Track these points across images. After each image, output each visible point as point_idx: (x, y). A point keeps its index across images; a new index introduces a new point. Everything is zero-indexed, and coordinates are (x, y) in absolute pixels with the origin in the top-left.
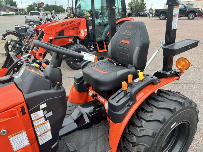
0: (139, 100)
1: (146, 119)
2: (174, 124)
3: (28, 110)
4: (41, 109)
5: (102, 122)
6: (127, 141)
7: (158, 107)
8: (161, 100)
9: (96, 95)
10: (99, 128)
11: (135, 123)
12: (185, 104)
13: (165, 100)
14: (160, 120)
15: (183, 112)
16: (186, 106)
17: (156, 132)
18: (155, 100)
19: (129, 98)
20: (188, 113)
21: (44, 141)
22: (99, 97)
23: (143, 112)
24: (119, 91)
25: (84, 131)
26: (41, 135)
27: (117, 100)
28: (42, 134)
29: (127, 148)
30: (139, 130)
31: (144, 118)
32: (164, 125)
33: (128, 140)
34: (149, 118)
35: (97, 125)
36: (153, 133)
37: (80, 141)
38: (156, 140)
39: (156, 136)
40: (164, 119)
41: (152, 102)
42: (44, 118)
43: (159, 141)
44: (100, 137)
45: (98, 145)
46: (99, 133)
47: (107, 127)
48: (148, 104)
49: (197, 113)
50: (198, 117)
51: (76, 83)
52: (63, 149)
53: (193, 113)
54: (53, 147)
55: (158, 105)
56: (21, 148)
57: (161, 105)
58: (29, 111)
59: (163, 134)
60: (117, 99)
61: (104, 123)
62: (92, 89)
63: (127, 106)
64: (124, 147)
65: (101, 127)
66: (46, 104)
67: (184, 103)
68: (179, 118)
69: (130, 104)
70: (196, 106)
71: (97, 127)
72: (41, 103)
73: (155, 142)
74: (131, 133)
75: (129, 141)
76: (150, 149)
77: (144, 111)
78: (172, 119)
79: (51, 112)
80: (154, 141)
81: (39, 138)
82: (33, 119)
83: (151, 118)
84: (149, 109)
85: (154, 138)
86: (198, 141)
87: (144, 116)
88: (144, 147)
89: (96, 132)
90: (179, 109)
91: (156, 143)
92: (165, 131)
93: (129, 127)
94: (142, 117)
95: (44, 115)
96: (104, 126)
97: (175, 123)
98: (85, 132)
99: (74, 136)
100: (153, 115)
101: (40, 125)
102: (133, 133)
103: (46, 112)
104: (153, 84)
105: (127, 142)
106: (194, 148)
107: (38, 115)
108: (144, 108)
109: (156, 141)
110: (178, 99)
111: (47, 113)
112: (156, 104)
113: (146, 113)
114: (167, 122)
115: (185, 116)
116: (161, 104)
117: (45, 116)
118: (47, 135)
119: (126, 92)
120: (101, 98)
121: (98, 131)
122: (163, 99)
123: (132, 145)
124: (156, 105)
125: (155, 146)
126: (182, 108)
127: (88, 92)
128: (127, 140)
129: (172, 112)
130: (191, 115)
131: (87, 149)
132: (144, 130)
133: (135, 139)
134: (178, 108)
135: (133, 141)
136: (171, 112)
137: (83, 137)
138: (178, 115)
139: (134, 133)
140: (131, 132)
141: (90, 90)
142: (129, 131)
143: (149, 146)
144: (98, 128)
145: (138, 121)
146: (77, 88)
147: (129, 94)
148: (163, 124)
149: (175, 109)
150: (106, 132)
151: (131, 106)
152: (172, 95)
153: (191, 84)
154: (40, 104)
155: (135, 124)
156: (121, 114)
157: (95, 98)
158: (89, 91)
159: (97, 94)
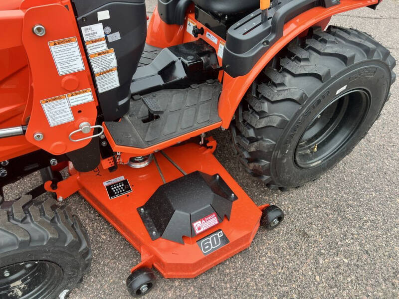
0: (288, 35)
1: (293, 71)
2: (342, 87)
3: (76, 18)
4: (101, 22)
5: (208, 81)
6: (251, 110)
7: (322, 51)
8: (330, 40)
9: (202, 31)
10: (203, 89)
11: (272, 79)
12: (375, 54)
13: (339, 42)
14: (320, 73)
15: (365, 68)
16: (375, 57)
17: (307, 95)
18: (319, 39)
19: (270, 28)
20: (375, 72)
21: (106, 86)
22: (208, 33)
23: (291, 59)
24: (252, 15)
25: (174, 91)
26: (100, 74)
27: (246, 30)
28: (104, 73)
29: (249, 122)
30: (276, 91)
31: (290, 69)
32: (325, 85)
33: (254, 108)
34: (299, 70)
35: (200, 85)
36: (302, 97)
37: (167, 105)
38: (304, 110)
39: (305, 103)
40: (328, 73)
41: (311, 43)
42: (104, 42)
43: (308, 113)
44: (203, 103)
45: (199, 113)
46: (202, 97)
47: (217, 90)
48: (303, 46)
49: (391, 80)
50: (390, 90)
51: (162, 3)
52: (138, 112)
53: (383, 77)
54: (121, 103)
55: (322, 49)
56: (71, 72)
57: (329, 49)
58: (78, 19)
59: (319, 102)
60: (245, 28)
61: (213, 83)
62: (194, 19)
63: (264, 42)
64: (244, 121)
65: (206, 89)
66: (108, 11)
67: (374, 51)
68: (356, 78)
69: (269, 40)
70: (394, 64)
71: (198, 87)
72: (100, 8)
73: (301, 113)
74: (260, 96)
75: (254, 110)
76: (288, 124)
77: (293, 58)
78: (343, 76)
79: (118, 32)
80: (299, 112)
81: (97, 78)
82: (86, 39)
83: (304, 69)
84: (303, 54)
85: (300, 104)
86: (374, 144)
87: (290, 66)
88: (280, 118)
89: (197, 96)
90: (361, 61)
91: (303, 115)
92: (323, 97)
93: (259, 86)
94: (288, 67)
95: (106, 35)
96: (211, 88)
97: (346, 86)
98: (176, 93)
99: (157, 97)
100: (308, 66)
101: (99, 54)
102: (265, 95)
103: (108, 29)
104: (322, 6)
105: (251, 112)
106: (364, 153)
107: (94, 33)
108: (294, 53)
109: (302, 111)
110: (364, 42)
111: (111, 33)
112: (319, 46)
113: (297, 61)
114: (330, 81)
115: (368, 78)
116: (329, 47)
117: (106, 37)
118: (110, 77)
119: (266, 16)
120: (212, 36)
121: (200, 94)
122: (336, 39)
123: (258, 117)
124: (318, 49)
125: (298, 120)
126: (366, 59)
127: (185, 24)
128: (251, 107)
129: (346, 63)
130: (378, 80)
131: (180, 116)
132: (286, 91)
133: (266, 106)
134: (360, 58)
135: (261, 108)
136: (343, 63)
137: (173, 100)
138: (356, 72)
139: (267, 97)
140: (260, 94)
141: (191, 20)
142: (258, 93)
143: (289, 119)
144: (200, 90)
145: (277, 75)
146: (164, 15)
147: (270, 21)
148: (323, 82)
149: (353, 58)
150: (214, 97)
151: (270, 44)
152: (355, 35)
153: (394, 49)
154: (97, 9)
155: (270, 80)
156: (249, 57)
157: (200, 36)
158: (188, 22)
159: (204, 27)
